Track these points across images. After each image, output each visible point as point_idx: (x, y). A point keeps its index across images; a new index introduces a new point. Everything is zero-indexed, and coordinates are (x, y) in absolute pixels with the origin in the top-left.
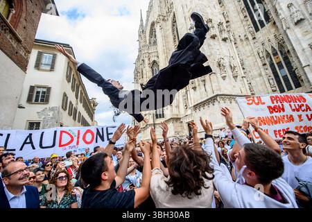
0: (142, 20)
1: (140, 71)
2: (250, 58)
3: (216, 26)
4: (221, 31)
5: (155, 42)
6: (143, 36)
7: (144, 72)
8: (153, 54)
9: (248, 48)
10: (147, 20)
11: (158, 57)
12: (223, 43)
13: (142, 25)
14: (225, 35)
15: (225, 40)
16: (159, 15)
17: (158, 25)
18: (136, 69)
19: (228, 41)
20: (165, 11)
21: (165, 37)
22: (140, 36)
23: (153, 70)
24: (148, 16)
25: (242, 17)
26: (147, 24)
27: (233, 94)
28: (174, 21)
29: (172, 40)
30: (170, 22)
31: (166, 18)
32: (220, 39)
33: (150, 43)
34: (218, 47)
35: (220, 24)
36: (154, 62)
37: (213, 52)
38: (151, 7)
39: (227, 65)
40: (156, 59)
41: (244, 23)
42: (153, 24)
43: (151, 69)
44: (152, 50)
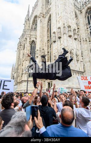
0: (29, 12)
1: (23, 45)
2: (86, 51)
3: (72, 30)
4: (74, 34)
5: (35, 29)
6: (28, 22)
7: (26, 46)
8: (33, 36)
9: (86, 46)
10: (32, 13)
11: (36, 39)
12: (74, 40)
13: (28, 15)
14: (76, 37)
15: (75, 39)
16: (41, 13)
17: (40, 19)
18: (20, 43)
19: (77, 40)
20: (45, 11)
21: (42, 28)
22: (26, 21)
23: (31, 46)
24: (33, 11)
25: (86, 28)
26: (31, 16)
27: (75, 70)
28: (50, 20)
29: (46, 31)
30: (47, 19)
31: (45, 16)
32: (73, 38)
33: (32, 28)
34: (72, 43)
35: (75, 30)
36: (33, 41)
37: (69, 45)
38: (36, 5)
39: (75, 53)
40: (34, 39)
41: (86, 32)
42: (36, 17)
43: (30, 45)
44: (33, 33)
